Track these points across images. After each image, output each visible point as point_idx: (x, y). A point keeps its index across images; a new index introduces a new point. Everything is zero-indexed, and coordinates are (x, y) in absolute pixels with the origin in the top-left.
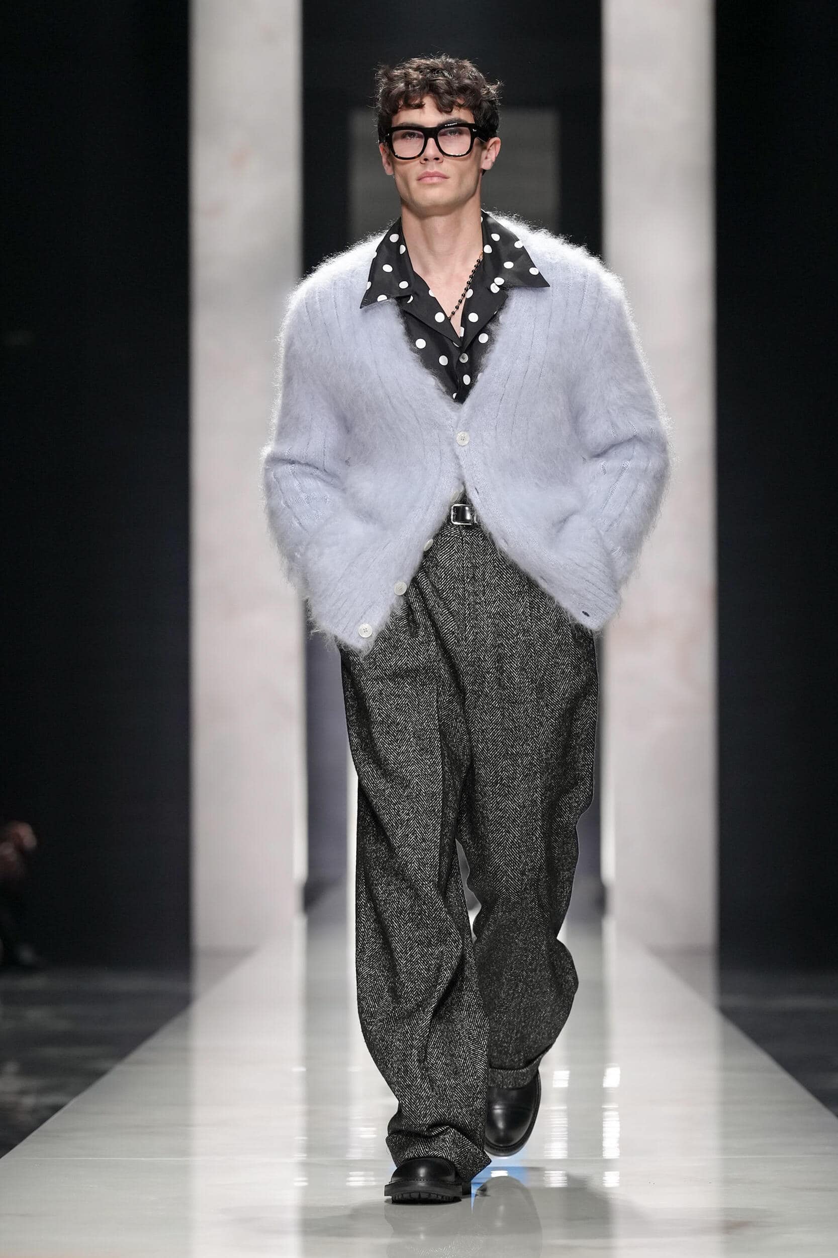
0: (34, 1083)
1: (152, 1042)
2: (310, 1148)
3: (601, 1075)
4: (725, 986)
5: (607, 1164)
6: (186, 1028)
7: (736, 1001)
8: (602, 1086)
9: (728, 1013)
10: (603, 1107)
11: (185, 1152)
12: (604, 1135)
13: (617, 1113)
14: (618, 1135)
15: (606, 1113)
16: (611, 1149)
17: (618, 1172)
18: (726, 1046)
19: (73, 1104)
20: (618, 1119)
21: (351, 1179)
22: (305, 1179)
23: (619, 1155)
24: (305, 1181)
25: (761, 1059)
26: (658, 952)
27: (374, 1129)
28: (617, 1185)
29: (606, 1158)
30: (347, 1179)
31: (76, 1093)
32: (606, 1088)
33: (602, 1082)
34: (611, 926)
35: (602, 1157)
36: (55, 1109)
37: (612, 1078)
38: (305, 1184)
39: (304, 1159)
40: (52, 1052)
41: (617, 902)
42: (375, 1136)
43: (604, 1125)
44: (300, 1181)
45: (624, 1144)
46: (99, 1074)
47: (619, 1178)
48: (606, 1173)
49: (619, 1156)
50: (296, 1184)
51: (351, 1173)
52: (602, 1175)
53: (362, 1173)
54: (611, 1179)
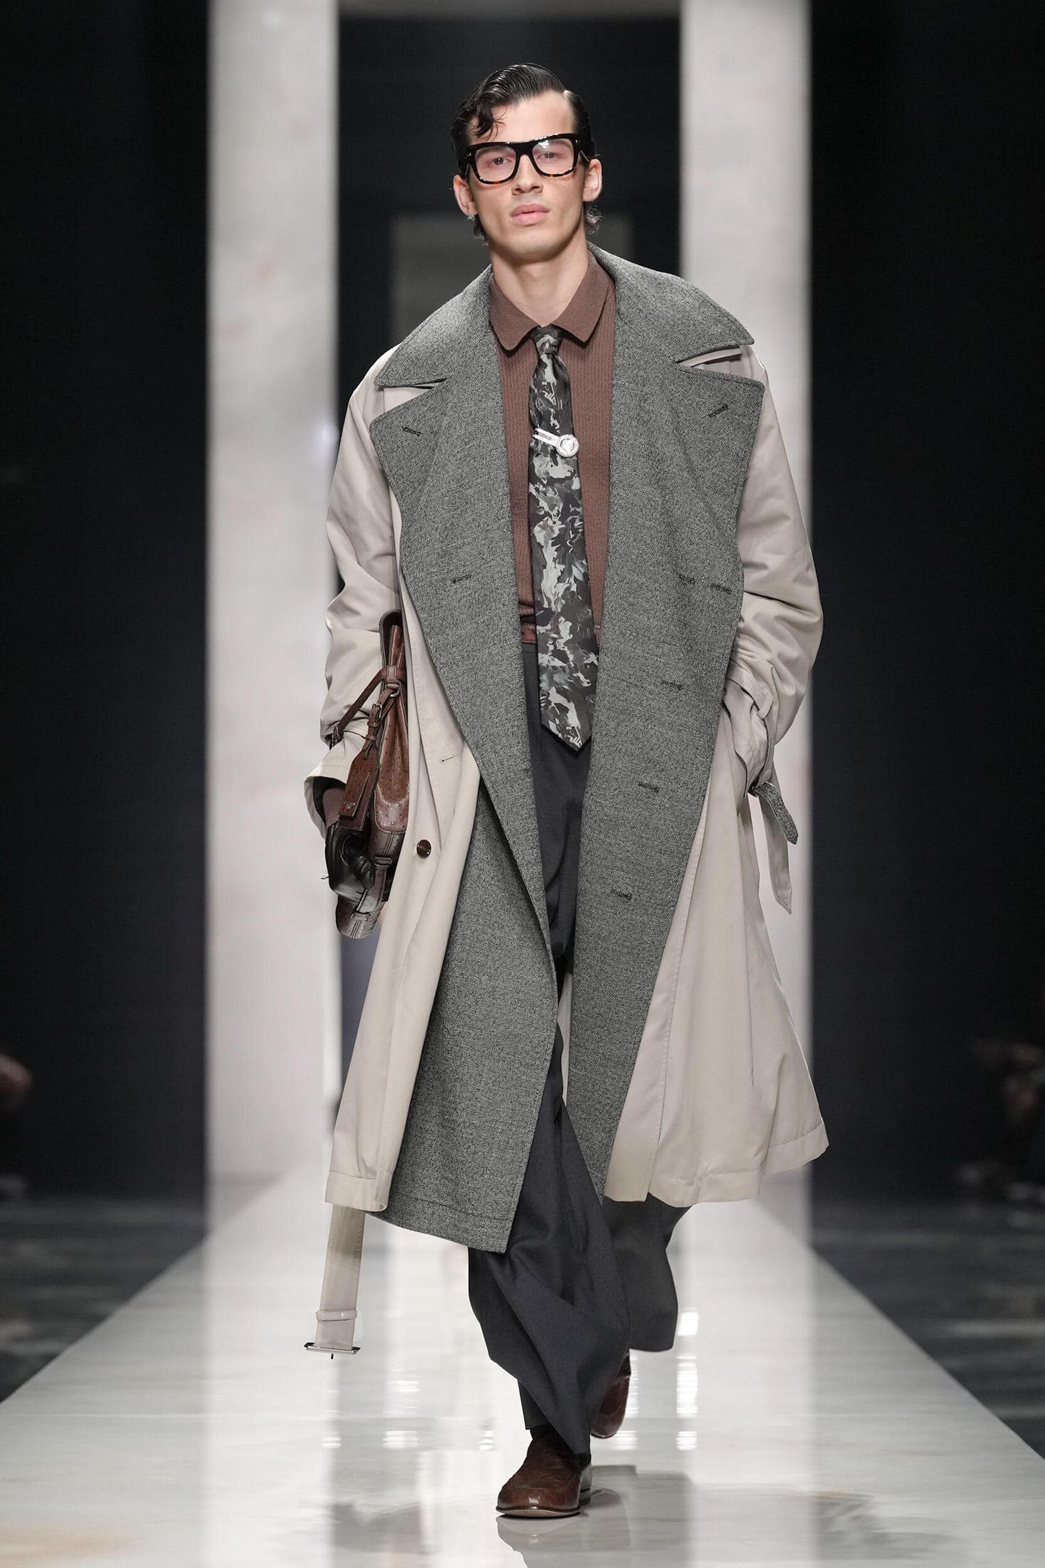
1: (161, 1282)
2: (342, 1404)
4: (818, 1219)
5: (681, 1424)
6: (199, 1267)
7: (829, 1238)
9: (823, 1251)
10: (681, 1357)
11: (198, 1408)
12: (678, 1389)
13: (695, 1365)
14: (696, 1390)
15: (681, 1365)
16: (687, 1407)
18: (819, 1289)
19: (70, 1352)
20: (696, 1372)
21: (388, 1439)
22: (338, 1439)
23: (696, 1412)
24: (338, 1442)
25: (858, 1303)
27: (416, 1382)
28: (695, 1447)
29: (681, 1416)
30: (384, 1439)
31: (73, 1339)
35: (676, 1414)
36: (49, 1358)
37: (688, 1325)
38: (339, 1445)
39: (337, 1416)
40: (46, 1293)
42: (417, 1390)
43: (678, 1379)
44: (331, 1441)
45: (700, 1400)
46: (100, 1318)
47: (696, 1438)
48: (681, 1433)
49: (696, 1414)
50: (325, 1445)
51: (389, 1433)
52: (677, 1436)
53: (400, 1432)
54: (687, 1441)
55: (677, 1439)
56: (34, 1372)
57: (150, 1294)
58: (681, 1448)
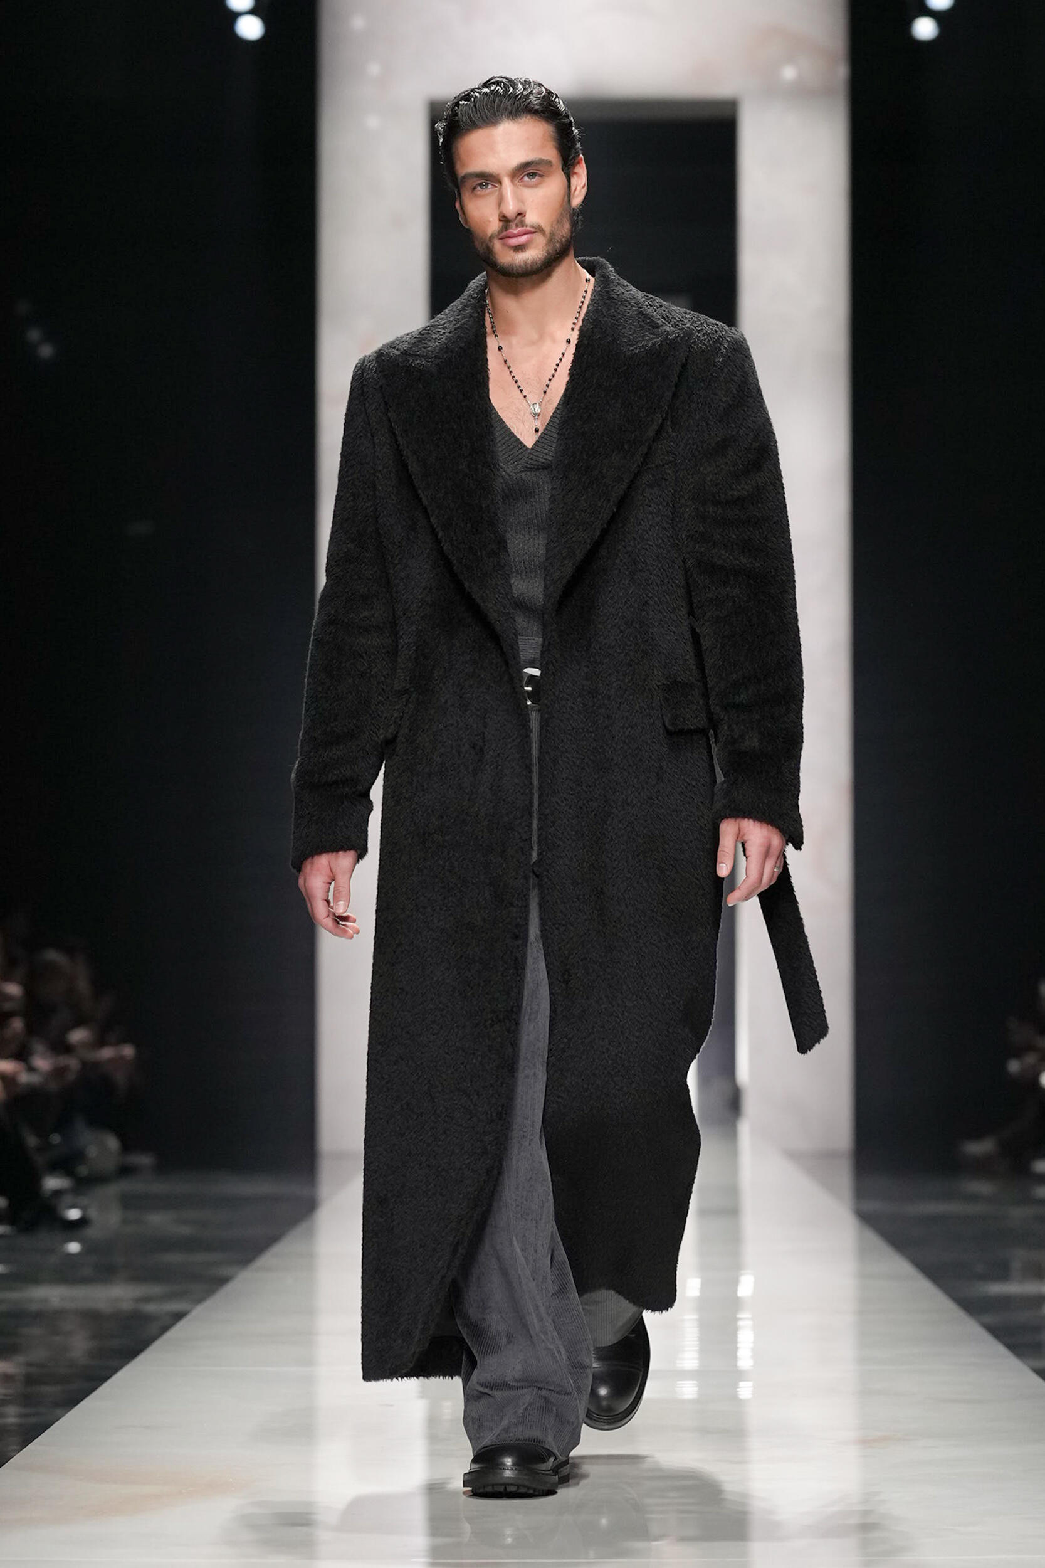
0: (156, 1289)
1: (278, 1248)
3: (736, 1282)
4: (861, 1192)
5: (739, 1375)
6: (310, 1234)
7: (872, 1206)
8: (736, 1294)
9: (866, 1218)
10: (738, 1316)
11: (309, 1361)
12: (739, 1345)
14: (751, 1345)
15: (740, 1323)
16: (745, 1360)
17: (750, 1384)
18: (863, 1253)
20: (752, 1328)
23: (752, 1364)
25: (902, 1266)
26: (794, 1155)
28: (752, 1396)
29: (740, 1369)
31: (200, 1300)
32: (740, 1298)
33: (736, 1290)
34: (745, 1128)
36: (179, 1316)
37: (746, 1287)
40: (174, 1258)
41: (751, 1104)
43: (739, 1336)
45: (756, 1354)
46: (223, 1281)
47: (752, 1389)
48: (742, 1384)
49: (751, 1366)
52: (736, 1386)
54: (745, 1390)
55: (738, 1389)
56: (165, 1329)
57: (267, 1259)
58: (741, 1397)
